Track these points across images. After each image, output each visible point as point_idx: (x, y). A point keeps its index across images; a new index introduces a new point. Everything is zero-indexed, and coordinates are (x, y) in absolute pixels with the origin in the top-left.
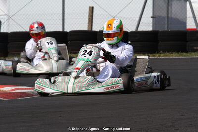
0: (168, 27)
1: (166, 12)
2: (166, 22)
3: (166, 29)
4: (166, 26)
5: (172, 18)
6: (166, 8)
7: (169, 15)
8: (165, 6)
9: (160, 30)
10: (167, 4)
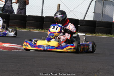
0: (102, 19)
1: (102, 10)
2: (101, 16)
3: (101, 20)
4: (101, 18)
5: (105, 14)
6: (102, 8)
7: (103, 12)
8: (101, 7)
9: (97, 20)
10: (102, 6)
